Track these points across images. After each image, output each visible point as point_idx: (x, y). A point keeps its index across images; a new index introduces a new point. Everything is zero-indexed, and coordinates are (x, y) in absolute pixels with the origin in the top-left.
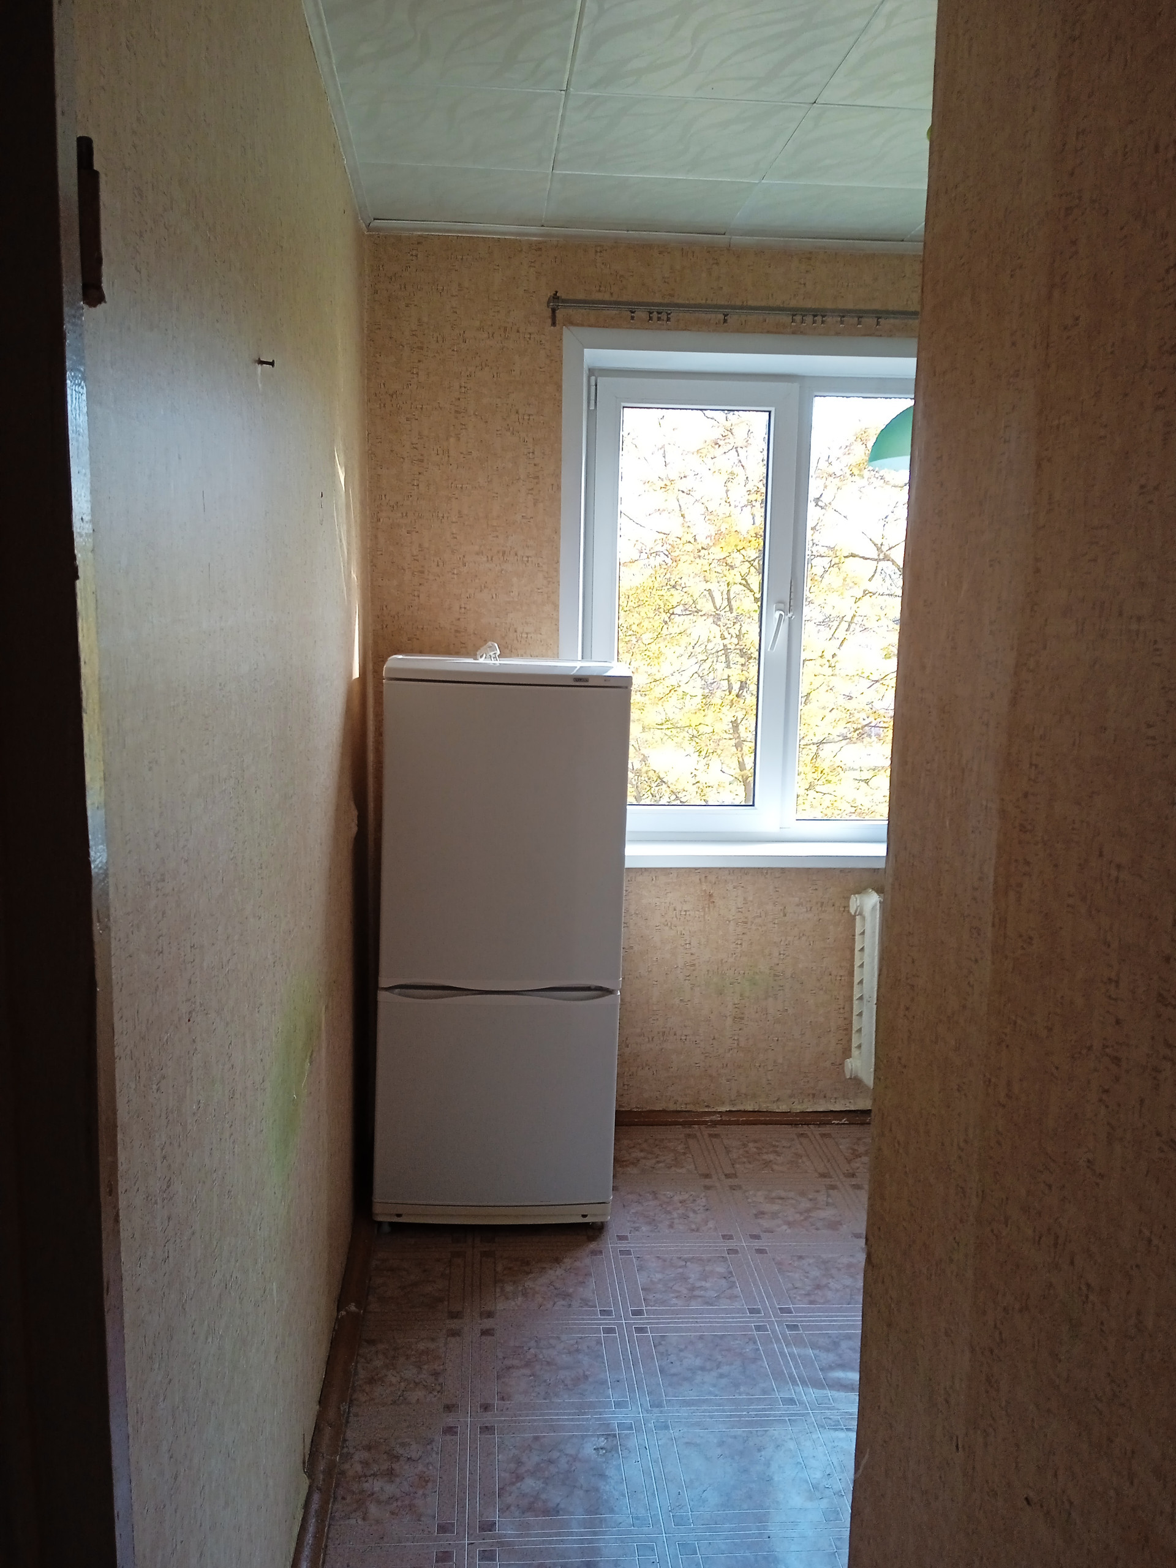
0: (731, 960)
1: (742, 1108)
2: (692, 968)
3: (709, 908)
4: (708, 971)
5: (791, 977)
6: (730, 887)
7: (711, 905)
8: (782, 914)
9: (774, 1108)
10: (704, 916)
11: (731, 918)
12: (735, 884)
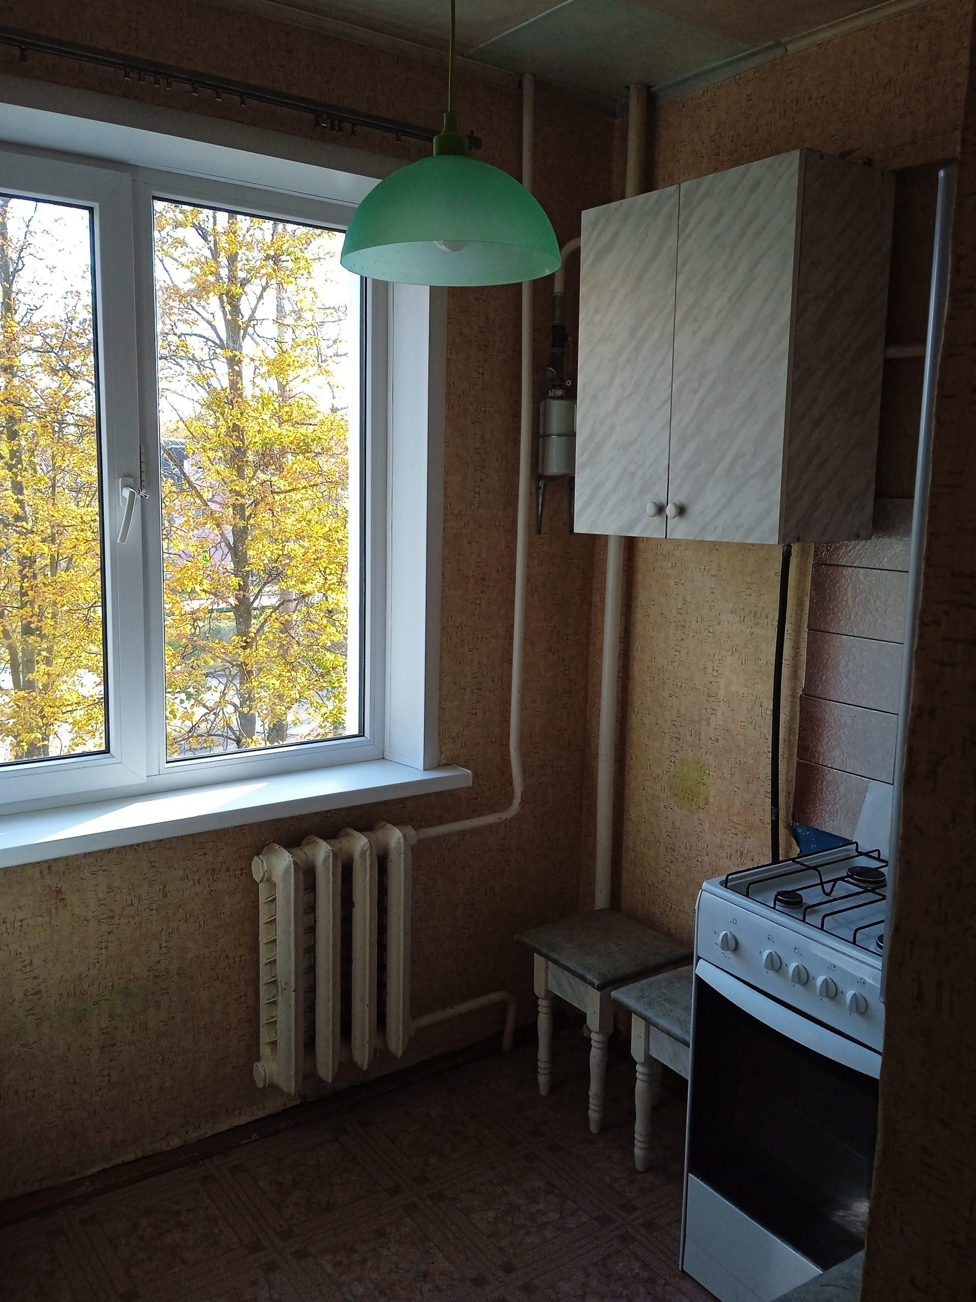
0: (93, 972)
1: (119, 1160)
2: (36, 997)
3: (56, 909)
4: (60, 995)
5: (178, 973)
6: (87, 873)
7: (60, 904)
8: (161, 896)
9: (164, 1146)
10: (50, 922)
11: (90, 915)
12: (93, 869)
